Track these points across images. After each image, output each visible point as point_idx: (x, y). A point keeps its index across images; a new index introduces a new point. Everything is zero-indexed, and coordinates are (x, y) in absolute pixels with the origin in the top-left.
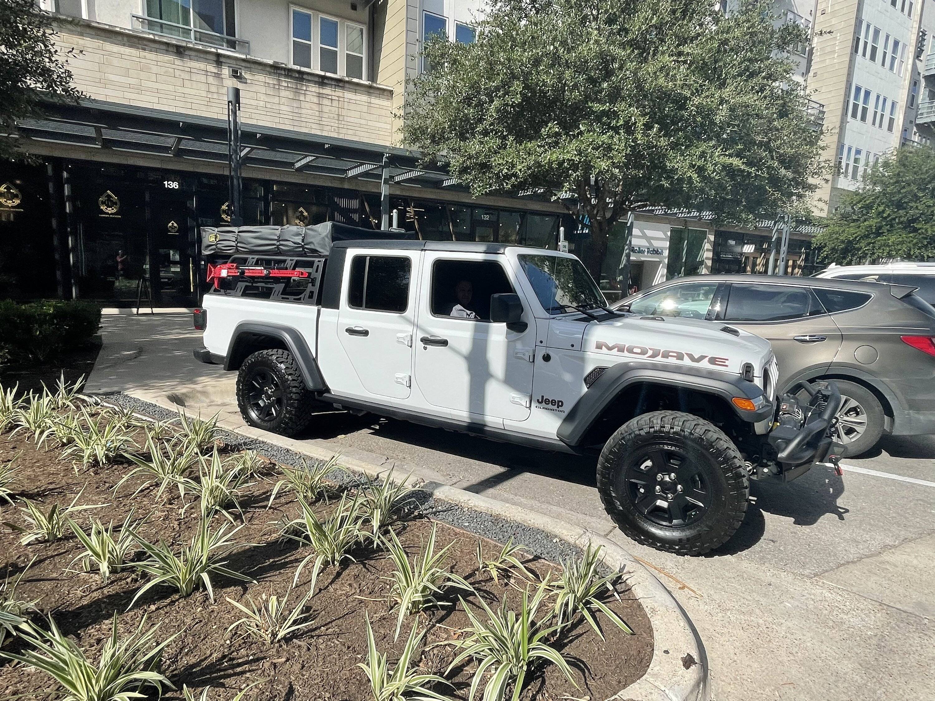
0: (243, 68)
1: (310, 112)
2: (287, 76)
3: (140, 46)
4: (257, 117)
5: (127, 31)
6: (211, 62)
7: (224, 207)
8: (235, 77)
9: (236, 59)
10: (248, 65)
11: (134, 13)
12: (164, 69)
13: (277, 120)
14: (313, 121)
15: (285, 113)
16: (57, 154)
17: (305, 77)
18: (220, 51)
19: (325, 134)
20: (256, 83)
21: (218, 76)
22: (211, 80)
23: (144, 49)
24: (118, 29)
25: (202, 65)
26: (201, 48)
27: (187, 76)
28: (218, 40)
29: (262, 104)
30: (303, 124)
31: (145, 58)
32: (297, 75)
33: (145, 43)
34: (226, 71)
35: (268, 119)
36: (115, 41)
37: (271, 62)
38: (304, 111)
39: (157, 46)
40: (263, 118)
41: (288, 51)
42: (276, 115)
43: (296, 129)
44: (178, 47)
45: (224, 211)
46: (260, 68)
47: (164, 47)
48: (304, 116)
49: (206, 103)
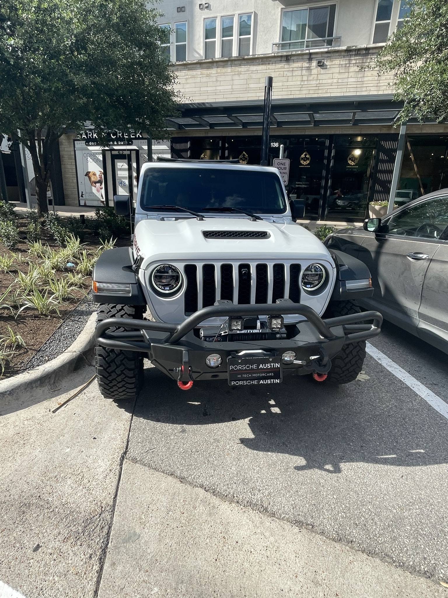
0: (325, 58)
1: (370, 78)
2: (356, 55)
3: (267, 63)
4: (331, 91)
5: (261, 56)
6: (306, 60)
7: (303, 156)
8: (319, 66)
9: (322, 53)
10: (329, 55)
11: (275, 42)
12: (278, 73)
13: (344, 90)
14: (372, 85)
15: (351, 83)
16: (224, 134)
17: (371, 51)
18: (311, 51)
19: (381, 93)
20: (333, 66)
21: (309, 69)
22: (304, 72)
23: (269, 64)
24: (257, 56)
25: (299, 64)
26: (300, 52)
27: (289, 74)
28: (320, 43)
29: (335, 81)
30: (364, 89)
31: (269, 69)
32: (364, 52)
33: (270, 59)
34: (314, 64)
35: (339, 90)
36: (256, 64)
37: (344, 48)
38: (366, 79)
39: (276, 59)
40: (335, 90)
41: (370, 35)
42: (345, 86)
43: (358, 94)
44: (287, 56)
45: (302, 159)
46: (337, 54)
47: (279, 59)
48: (366, 82)
49: (299, 89)
